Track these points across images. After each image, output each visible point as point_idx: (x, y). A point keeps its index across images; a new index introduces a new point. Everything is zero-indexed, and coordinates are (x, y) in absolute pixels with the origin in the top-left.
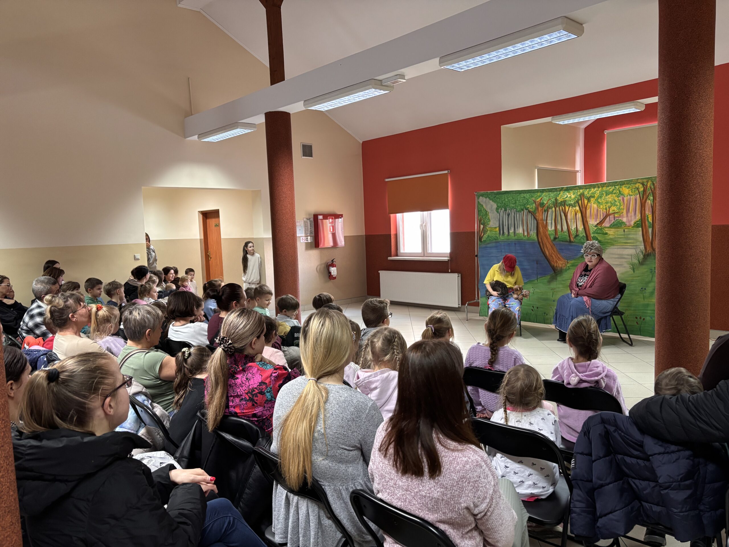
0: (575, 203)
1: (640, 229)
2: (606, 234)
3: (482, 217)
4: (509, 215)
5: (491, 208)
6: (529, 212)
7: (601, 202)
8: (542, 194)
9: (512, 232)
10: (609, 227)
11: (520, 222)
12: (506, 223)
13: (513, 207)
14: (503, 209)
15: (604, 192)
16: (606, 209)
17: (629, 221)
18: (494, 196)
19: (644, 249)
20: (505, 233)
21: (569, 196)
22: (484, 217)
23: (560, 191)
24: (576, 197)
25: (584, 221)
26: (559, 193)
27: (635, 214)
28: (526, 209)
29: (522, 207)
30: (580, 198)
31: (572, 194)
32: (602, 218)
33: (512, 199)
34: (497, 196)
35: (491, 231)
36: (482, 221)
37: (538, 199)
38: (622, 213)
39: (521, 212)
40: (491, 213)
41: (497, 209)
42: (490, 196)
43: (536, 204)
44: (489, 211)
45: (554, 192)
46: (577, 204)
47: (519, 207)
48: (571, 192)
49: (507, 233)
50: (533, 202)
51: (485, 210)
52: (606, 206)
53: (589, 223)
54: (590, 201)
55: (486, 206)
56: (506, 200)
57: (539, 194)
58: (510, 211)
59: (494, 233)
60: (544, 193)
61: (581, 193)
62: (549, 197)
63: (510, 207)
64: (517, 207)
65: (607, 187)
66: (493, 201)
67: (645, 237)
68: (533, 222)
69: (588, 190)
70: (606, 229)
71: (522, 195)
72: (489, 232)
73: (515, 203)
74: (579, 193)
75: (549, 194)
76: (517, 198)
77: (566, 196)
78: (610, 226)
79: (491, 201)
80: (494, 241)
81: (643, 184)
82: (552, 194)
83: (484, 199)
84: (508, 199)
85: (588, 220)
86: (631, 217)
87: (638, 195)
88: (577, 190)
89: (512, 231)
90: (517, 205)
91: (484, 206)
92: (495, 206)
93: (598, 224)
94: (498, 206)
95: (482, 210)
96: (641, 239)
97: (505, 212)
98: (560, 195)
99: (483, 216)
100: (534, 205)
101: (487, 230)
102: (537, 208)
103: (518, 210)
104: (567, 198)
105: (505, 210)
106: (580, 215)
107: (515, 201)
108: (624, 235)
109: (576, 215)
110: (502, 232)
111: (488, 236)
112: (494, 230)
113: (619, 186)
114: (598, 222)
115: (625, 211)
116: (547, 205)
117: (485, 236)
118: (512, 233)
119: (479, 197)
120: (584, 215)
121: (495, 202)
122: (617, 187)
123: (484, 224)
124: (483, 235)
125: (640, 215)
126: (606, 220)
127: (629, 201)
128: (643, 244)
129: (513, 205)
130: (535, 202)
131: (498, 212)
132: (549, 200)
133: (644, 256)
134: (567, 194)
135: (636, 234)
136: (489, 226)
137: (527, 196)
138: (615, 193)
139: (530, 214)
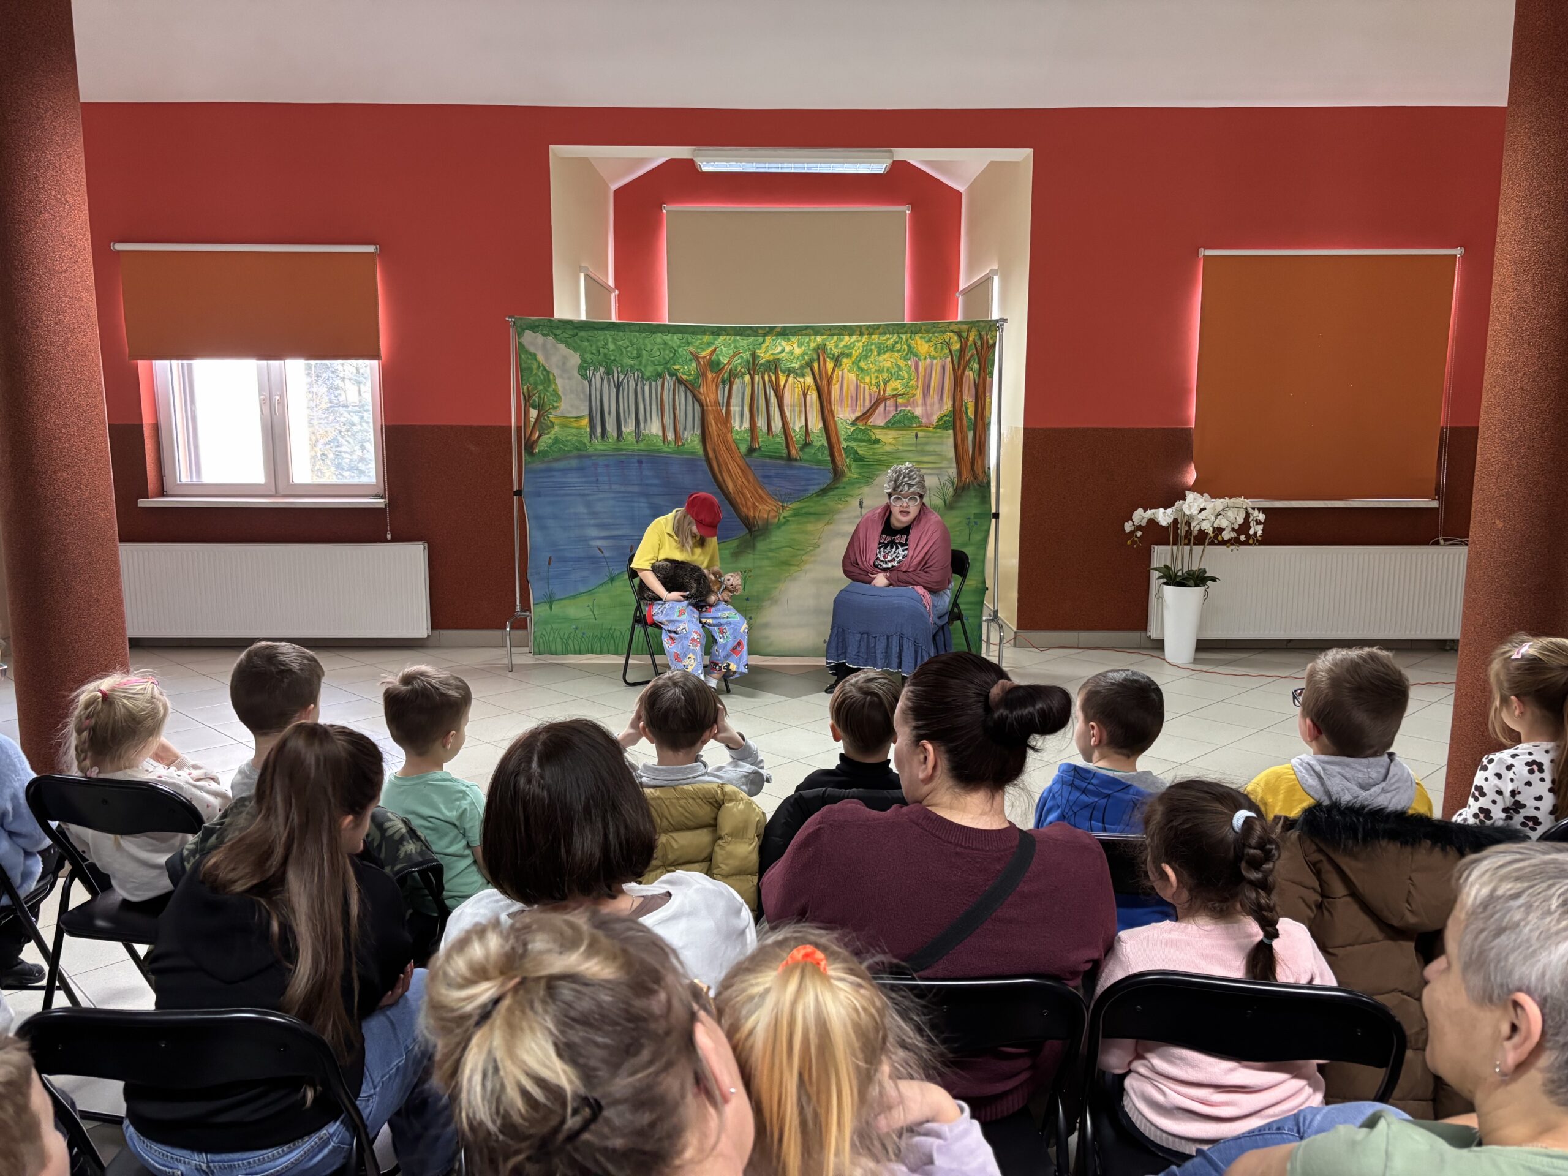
0: (802, 367)
1: (951, 432)
2: (877, 441)
3: (536, 388)
4: (618, 386)
5: (564, 364)
6: (680, 381)
7: (866, 368)
8: (715, 339)
9: (628, 431)
10: (882, 428)
11: (654, 407)
12: (610, 406)
13: (632, 367)
14: (602, 370)
15: (873, 347)
16: (878, 385)
17: (928, 416)
18: (570, 332)
19: (955, 475)
20: (609, 435)
21: (787, 349)
22: (541, 387)
23: (765, 335)
24: (807, 354)
25: (826, 413)
26: (761, 339)
27: (941, 399)
28: (671, 375)
29: (660, 369)
30: (815, 357)
31: (795, 346)
32: (868, 405)
33: (628, 344)
34: (582, 334)
35: (563, 426)
36: (536, 398)
37: (704, 350)
38: (914, 395)
39: (655, 381)
40: (562, 377)
41: (582, 370)
42: (558, 332)
43: (698, 363)
44: (555, 371)
45: (749, 336)
46: (808, 370)
47: (650, 369)
48: (794, 339)
49: (615, 435)
50: (690, 357)
51: (545, 369)
52: (877, 377)
53: (836, 415)
54: (841, 365)
55: (547, 358)
56: (611, 347)
57: (707, 338)
58: (622, 377)
59: (573, 431)
60: (722, 338)
61: (818, 345)
62: (736, 347)
63: (622, 366)
64: (645, 367)
65: (881, 334)
66: (568, 345)
67: (960, 448)
68: (690, 408)
69: (835, 338)
70: (877, 431)
71: (659, 337)
72: (556, 428)
73: (639, 356)
74: (813, 345)
75: (735, 341)
76: (645, 345)
77: (779, 349)
78: (886, 424)
79: (562, 346)
80: (575, 452)
81: (960, 336)
82: (743, 342)
83: (540, 339)
84: (615, 344)
85: (836, 408)
86: (933, 405)
87: (949, 359)
88: (810, 336)
89: (629, 428)
90: (644, 361)
91: (541, 358)
92: (575, 360)
93: (857, 419)
94: (584, 361)
95: (535, 366)
96: (952, 454)
97: (609, 380)
98: (764, 346)
99: (536, 384)
100: (694, 365)
101: (551, 422)
102: (702, 374)
103: (648, 374)
104: (783, 355)
105: (609, 373)
106: (815, 396)
107: (639, 350)
108: (916, 445)
109: (805, 396)
110: (599, 430)
111: (556, 440)
112: (575, 424)
113: (909, 336)
114: (858, 414)
115: (919, 393)
116: (728, 368)
117: (544, 438)
118: (629, 434)
119: (523, 330)
120: (824, 397)
121: (575, 350)
122: (904, 337)
123: (540, 407)
124: (539, 437)
125: (950, 403)
126: (877, 412)
127: (929, 371)
128: (955, 465)
129: (632, 362)
130: (696, 357)
131: (584, 377)
132: (734, 356)
133: (956, 490)
134: (784, 343)
135: (942, 444)
136: (558, 413)
137: (672, 340)
138: (898, 351)
139: (683, 388)
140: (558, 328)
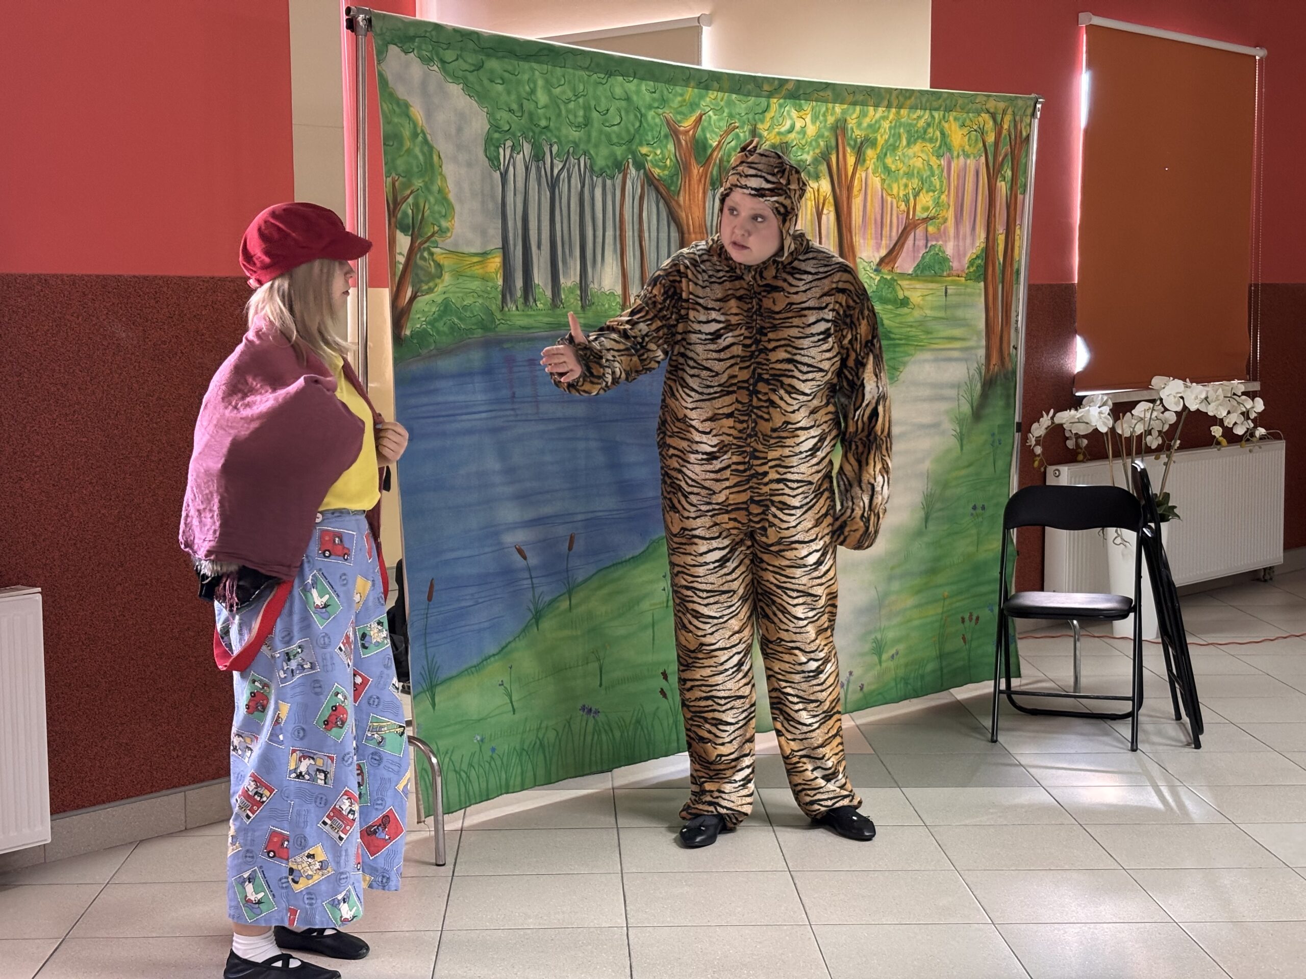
0: (816, 161)
1: (982, 284)
2: (905, 302)
3: (406, 185)
4: (553, 185)
5: (459, 130)
6: (650, 181)
7: (893, 168)
8: (702, 97)
9: (569, 284)
10: (911, 277)
11: (610, 233)
12: (539, 230)
13: (576, 145)
14: (527, 148)
15: (902, 130)
16: (907, 202)
17: (960, 255)
18: (472, 59)
19: (983, 361)
20: (538, 292)
21: (799, 124)
22: (418, 183)
23: (770, 95)
24: (822, 136)
25: (846, 245)
26: (763, 101)
27: (974, 228)
28: (639, 166)
29: (619, 151)
30: (833, 143)
31: (808, 119)
32: (895, 236)
33: (570, 94)
34: (493, 64)
35: (458, 274)
36: (407, 208)
37: (685, 116)
38: (945, 221)
39: (612, 178)
40: (455, 159)
41: (491, 144)
42: (449, 55)
43: (678, 144)
44: (442, 146)
45: (748, 94)
46: (823, 168)
47: (604, 151)
48: (808, 107)
49: (549, 293)
50: (665, 130)
51: (426, 141)
52: (906, 186)
53: (858, 255)
54: (864, 161)
55: (429, 114)
56: (542, 98)
57: (690, 93)
58: (558, 166)
59: (475, 285)
60: (712, 94)
61: (837, 121)
62: (731, 116)
63: (559, 143)
64: (596, 146)
65: (911, 108)
66: (468, 89)
67: (991, 314)
68: (664, 235)
69: (858, 108)
70: (904, 283)
71: (619, 86)
72: (447, 277)
73: (587, 122)
74: (831, 120)
75: (730, 103)
76: (597, 99)
77: (787, 126)
78: (915, 271)
79: (455, 89)
80: (479, 333)
81: (993, 116)
82: (742, 105)
83: (416, 69)
84: (549, 93)
85: (858, 240)
86: (964, 238)
87: (983, 159)
88: (826, 102)
89: (569, 280)
90: (594, 134)
91: (417, 112)
92: (479, 124)
93: (882, 261)
94: (495, 127)
95: (407, 133)
96: (982, 325)
97: (538, 169)
98: (768, 115)
99: (408, 174)
100: (671, 147)
101: (439, 266)
102: (683, 168)
103: (600, 162)
104: (792, 136)
105: (538, 157)
106: (832, 216)
107: (587, 108)
108: (946, 307)
109: (819, 215)
110: (519, 283)
111: (446, 307)
112: (478, 270)
113: (942, 113)
114: (883, 253)
115: (950, 214)
116: (717, 155)
117: (421, 303)
118: (571, 290)
119: (386, 44)
120: (843, 218)
121: (481, 96)
122: (936, 114)
123: (414, 229)
124: (413, 298)
125: (983, 236)
126: (906, 246)
127: (962, 176)
128: (983, 343)
129: (575, 134)
130: (674, 132)
131: (494, 161)
132: (727, 133)
133: (984, 386)
134: (794, 114)
135: (966, 306)
136: (448, 242)
137: (638, 92)
138: (931, 140)
139: (653, 195)
140: (449, 46)
